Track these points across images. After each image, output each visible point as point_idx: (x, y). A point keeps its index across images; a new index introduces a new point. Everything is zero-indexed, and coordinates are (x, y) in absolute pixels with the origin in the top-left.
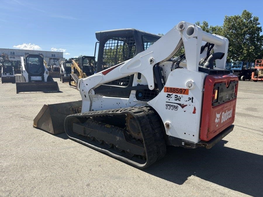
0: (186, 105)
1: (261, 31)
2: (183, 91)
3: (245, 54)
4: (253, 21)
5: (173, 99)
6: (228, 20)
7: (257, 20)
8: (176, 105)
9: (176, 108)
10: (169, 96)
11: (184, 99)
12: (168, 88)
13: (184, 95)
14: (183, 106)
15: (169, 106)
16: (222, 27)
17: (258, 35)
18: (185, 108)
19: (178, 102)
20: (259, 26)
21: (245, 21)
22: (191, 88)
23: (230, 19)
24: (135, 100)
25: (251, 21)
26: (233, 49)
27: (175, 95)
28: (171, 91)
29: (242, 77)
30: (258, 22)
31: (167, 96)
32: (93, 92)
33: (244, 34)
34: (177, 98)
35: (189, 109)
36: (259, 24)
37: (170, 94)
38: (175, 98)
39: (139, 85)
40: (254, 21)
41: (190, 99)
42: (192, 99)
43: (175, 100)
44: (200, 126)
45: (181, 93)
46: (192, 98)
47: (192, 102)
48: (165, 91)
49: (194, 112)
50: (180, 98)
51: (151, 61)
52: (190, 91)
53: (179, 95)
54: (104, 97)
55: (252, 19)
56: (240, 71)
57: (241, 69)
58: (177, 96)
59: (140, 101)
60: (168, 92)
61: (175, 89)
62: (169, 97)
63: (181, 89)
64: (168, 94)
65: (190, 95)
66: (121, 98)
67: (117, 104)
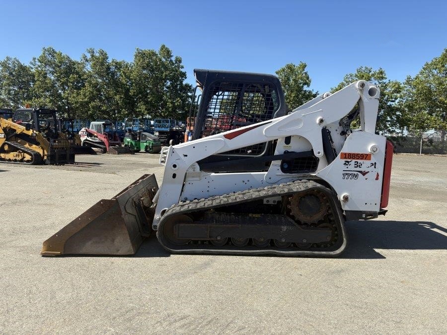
0: (369, 172)
1: (186, 78)
2: (365, 156)
3: (170, 108)
4: (174, 62)
5: (352, 167)
6: (141, 55)
7: (180, 61)
8: (356, 173)
9: (356, 176)
10: (347, 163)
11: (365, 165)
12: (346, 154)
13: (365, 161)
14: (364, 174)
15: (346, 175)
16: (132, 65)
17: (181, 82)
18: (366, 176)
19: (358, 169)
20: (183, 70)
21: (163, 60)
22: (376, 152)
23: (144, 54)
24: (280, 172)
25: (171, 61)
26: (152, 100)
27: (355, 162)
28: (349, 157)
29: (171, 141)
30: (181, 64)
31: (345, 164)
32: (198, 167)
33: (165, 80)
34: (357, 165)
35: (371, 176)
36: (182, 67)
37: (349, 160)
38: (355, 165)
39: (286, 152)
40: (176, 63)
41: (373, 165)
42: (374, 165)
43: (355, 167)
44: (382, 194)
45: (361, 159)
46: (375, 163)
47: (375, 168)
48: (341, 158)
49: (377, 179)
50: (361, 165)
51: (321, 121)
52: (372, 157)
53: (359, 161)
54: (213, 174)
55: (173, 59)
56: (167, 132)
57: (168, 130)
58: (357, 162)
59: (288, 174)
60: (345, 158)
61: (355, 154)
62: (347, 165)
63: (362, 154)
64: (346, 161)
65: (373, 160)
66: (252, 173)
67: (244, 182)
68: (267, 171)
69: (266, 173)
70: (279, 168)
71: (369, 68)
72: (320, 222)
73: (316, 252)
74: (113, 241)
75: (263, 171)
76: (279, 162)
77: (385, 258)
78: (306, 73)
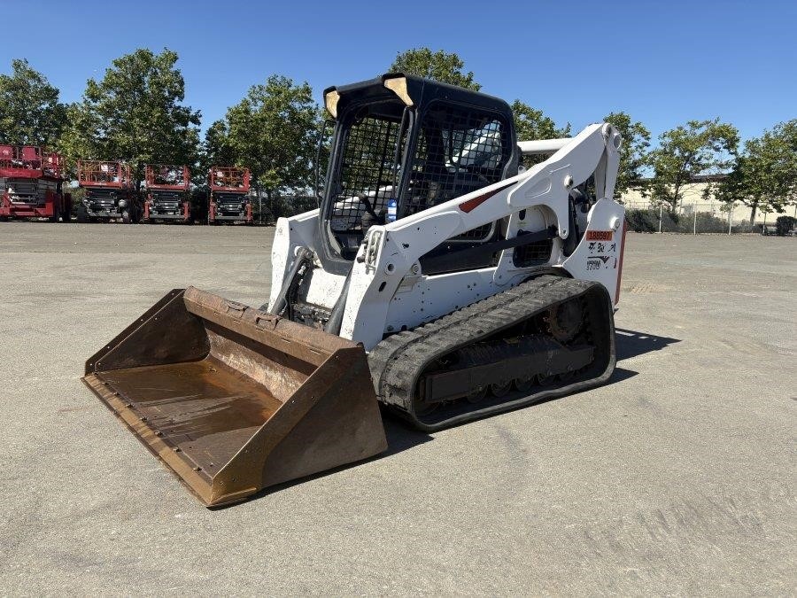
0: (609, 258)
5: (595, 251)
8: (598, 259)
9: (598, 264)
10: (592, 246)
11: (607, 247)
13: (606, 242)
14: (605, 260)
15: (590, 263)
18: (607, 263)
19: (601, 254)
24: (513, 267)
27: (599, 244)
31: (589, 247)
32: (419, 268)
34: (600, 248)
37: (594, 242)
38: (598, 248)
39: (520, 233)
41: (613, 247)
43: (598, 251)
46: (615, 245)
47: (615, 250)
48: (586, 239)
49: (615, 266)
50: (604, 248)
51: (571, 183)
52: (613, 235)
53: (602, 242)
54: (428, 278)
62: (592, 248)
64: (591, 244)
65: (613, 241)
66: (479, 271)
67: (469, 287)
68: (495, 265)
69: (495, 268)
70: (511, 258)
71: (288, 79)
72: (576, 336)
73: (587, 382)
74: (353, 433)
75: (491, 266)
76: (511, 251)
77: (637, 373)
78: (177, 73)
